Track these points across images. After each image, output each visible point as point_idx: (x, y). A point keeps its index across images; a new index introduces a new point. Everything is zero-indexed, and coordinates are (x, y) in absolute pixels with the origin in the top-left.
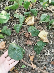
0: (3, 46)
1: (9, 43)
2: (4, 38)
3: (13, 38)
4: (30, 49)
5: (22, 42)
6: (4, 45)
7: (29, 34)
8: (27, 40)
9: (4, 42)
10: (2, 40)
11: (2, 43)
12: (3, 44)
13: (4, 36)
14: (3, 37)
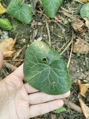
0: (8, 49)
1: (24, 44)
2: (13, 28)
3: (36, 32)
4: (79, 64)
5: (58, 43)
6: (11, 48)
7: (84, 22)
8: (75, 41)
9: (11, 39)
10: (6, 33)
11: (7, 42)
12: (8, 45)
13: (12, 25)
14: (10, 27)
